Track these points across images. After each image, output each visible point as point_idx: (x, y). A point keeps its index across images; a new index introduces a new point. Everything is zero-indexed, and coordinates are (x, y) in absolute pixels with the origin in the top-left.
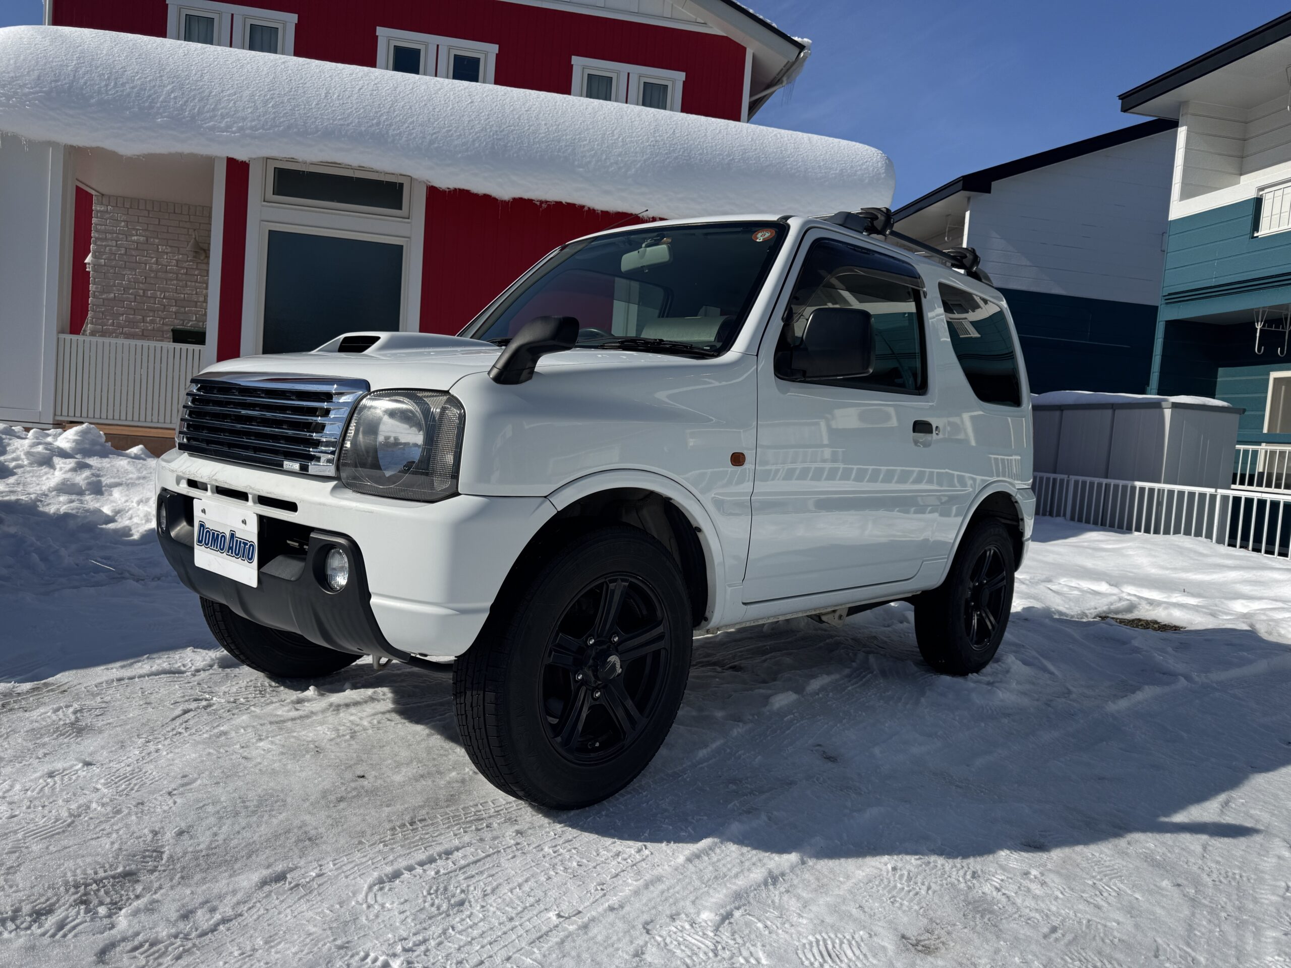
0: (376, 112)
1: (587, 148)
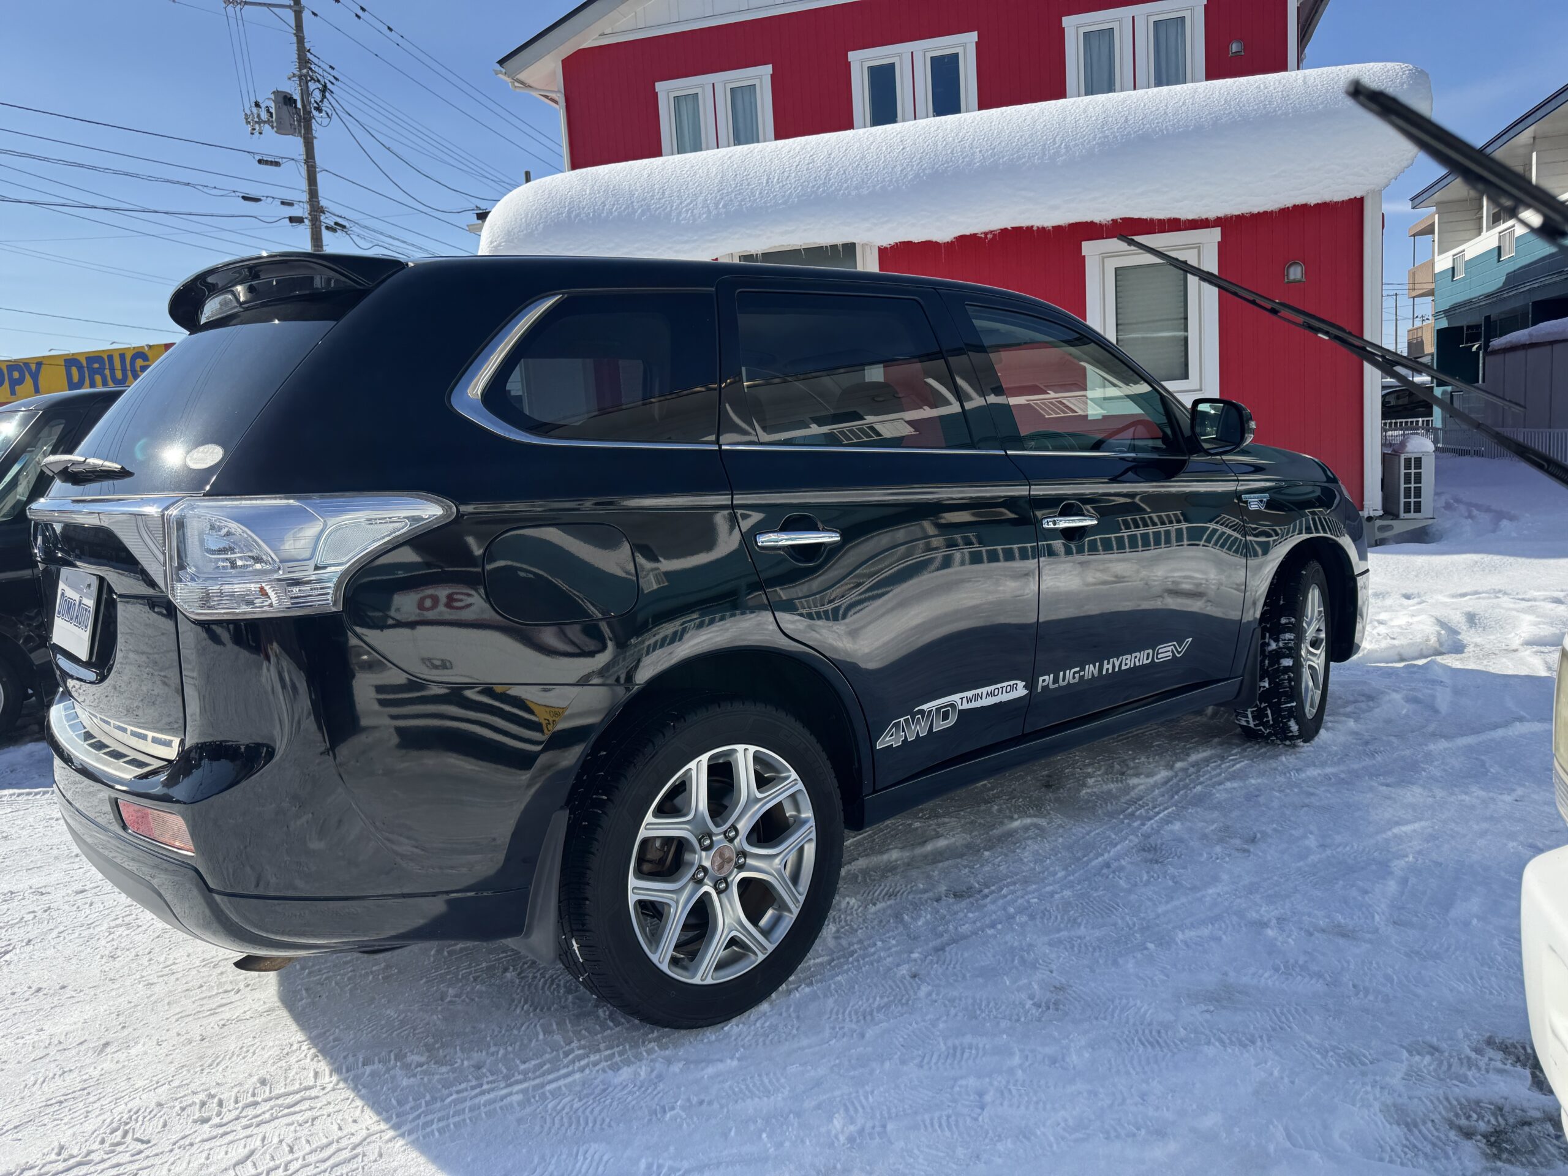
0: (813, 187)
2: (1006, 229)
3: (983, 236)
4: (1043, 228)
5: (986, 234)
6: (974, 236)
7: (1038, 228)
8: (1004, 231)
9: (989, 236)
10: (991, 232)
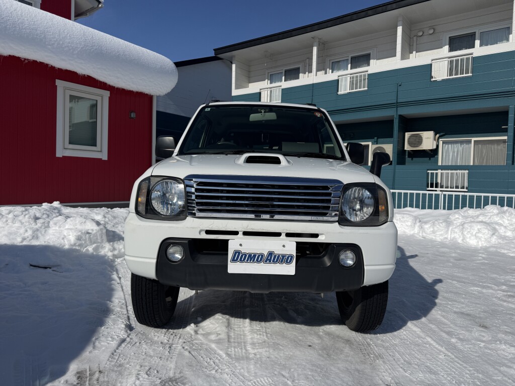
1: (51, 36)
2: (36, 61)
3: (23, 60)
4: (54, 67)
5: (25, 59)
6: (19, 58)
7: (52, 66)
8: (35, 62)
9: (26, 61)
10: (28, 60)
